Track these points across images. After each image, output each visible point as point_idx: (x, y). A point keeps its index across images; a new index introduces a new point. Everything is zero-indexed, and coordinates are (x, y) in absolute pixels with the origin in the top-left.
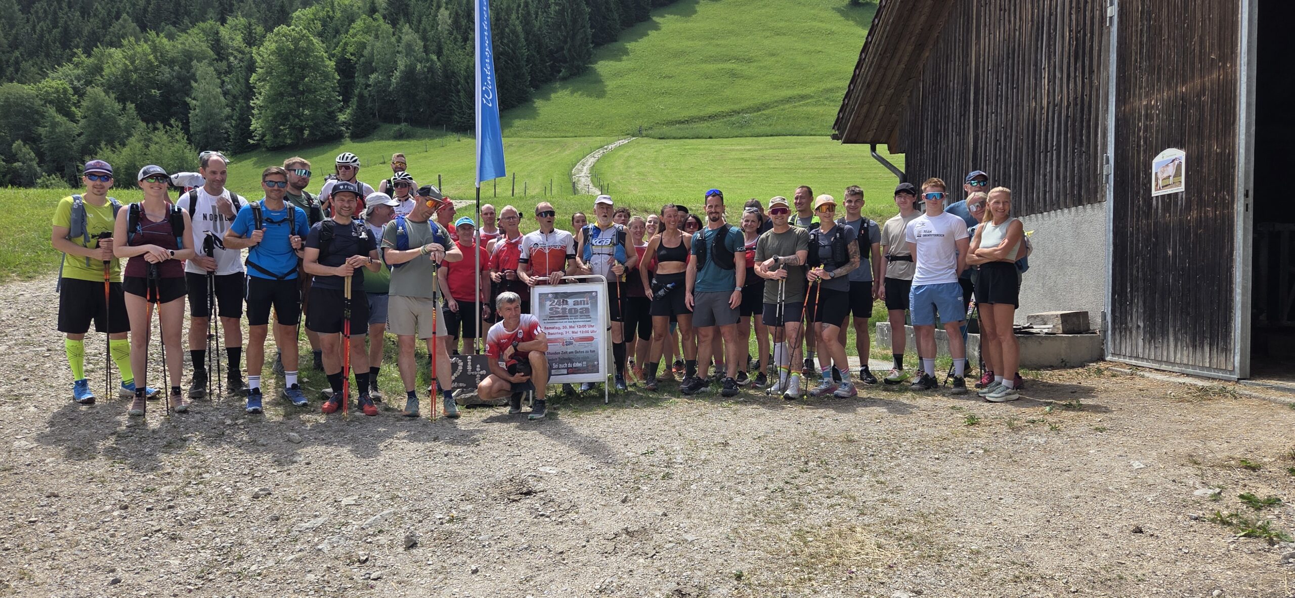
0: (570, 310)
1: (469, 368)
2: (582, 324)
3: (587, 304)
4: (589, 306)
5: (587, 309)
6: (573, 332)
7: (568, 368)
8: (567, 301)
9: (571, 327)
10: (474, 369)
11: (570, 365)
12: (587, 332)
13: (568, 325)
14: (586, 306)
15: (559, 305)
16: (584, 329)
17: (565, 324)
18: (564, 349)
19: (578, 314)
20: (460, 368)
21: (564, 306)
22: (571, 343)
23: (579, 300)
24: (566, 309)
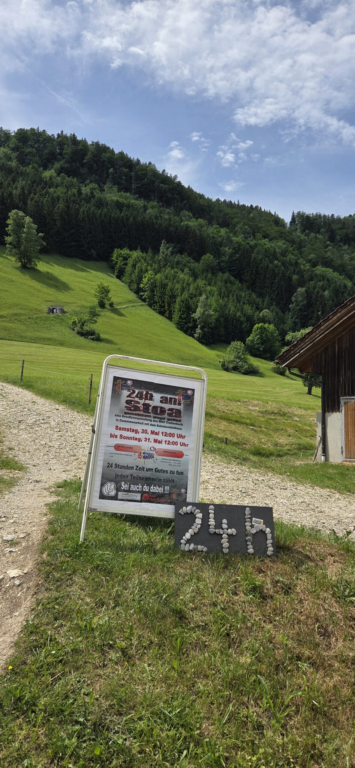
3: (180, 404)
6: (156, 441)
7: (142, 493)
8: (152, 396)
9: (153, 432)
11: (146, 488)
12: (175, 443)
13: (150, 429)
16: (171, 439)
17: (145, 427)
18: (141, 462)
22: (151, 456)
24: (148, 405)
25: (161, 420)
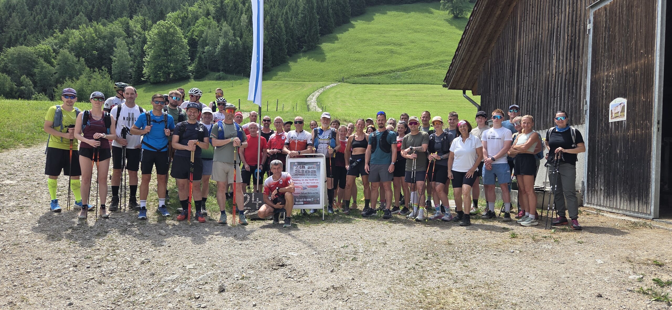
0: (306, 171)
1: (253, 199)
2: (312, 179)
3: (315, 168)
4: (316, 169)
5: (315, 171)
6: (307, 183)
7: (304, 201)
8: (304, 167)
9: (306, 180)
10: (255, 200)
11: (305, 200)
12: (315, 183)
13: (305, 179)
14: (314, 169)
15: (301, 168)
16: (313, 181)
17: (303, 179)
18: (302, 191)
19: (310, 173)
20: (248, 199)
21: (303, 169)
22: (306, 188)
23: (311, 166)
24: (304, 170)
25: (309, 175)
